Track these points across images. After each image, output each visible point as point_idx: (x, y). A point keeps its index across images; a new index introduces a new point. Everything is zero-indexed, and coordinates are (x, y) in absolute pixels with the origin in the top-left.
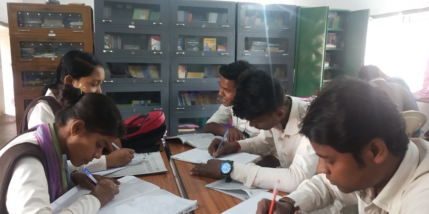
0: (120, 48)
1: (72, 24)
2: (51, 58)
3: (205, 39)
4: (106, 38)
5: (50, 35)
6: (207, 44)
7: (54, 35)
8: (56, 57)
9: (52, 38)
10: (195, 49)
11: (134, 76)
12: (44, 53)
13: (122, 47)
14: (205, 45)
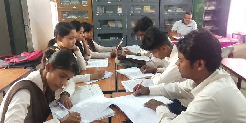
0: (104, 13)
1: (83, 2)
2: (74, 18)
3: (144, 7)
4: (98, 8)
5: (74, 8)
6: (145, 9)
7: (75, 8)
8: (77, 18)
9: (75, 9)
10: (139, 12)
11: (111, 26)
12: (72, 16)
13: (105, 12)
14: (144, 9)
